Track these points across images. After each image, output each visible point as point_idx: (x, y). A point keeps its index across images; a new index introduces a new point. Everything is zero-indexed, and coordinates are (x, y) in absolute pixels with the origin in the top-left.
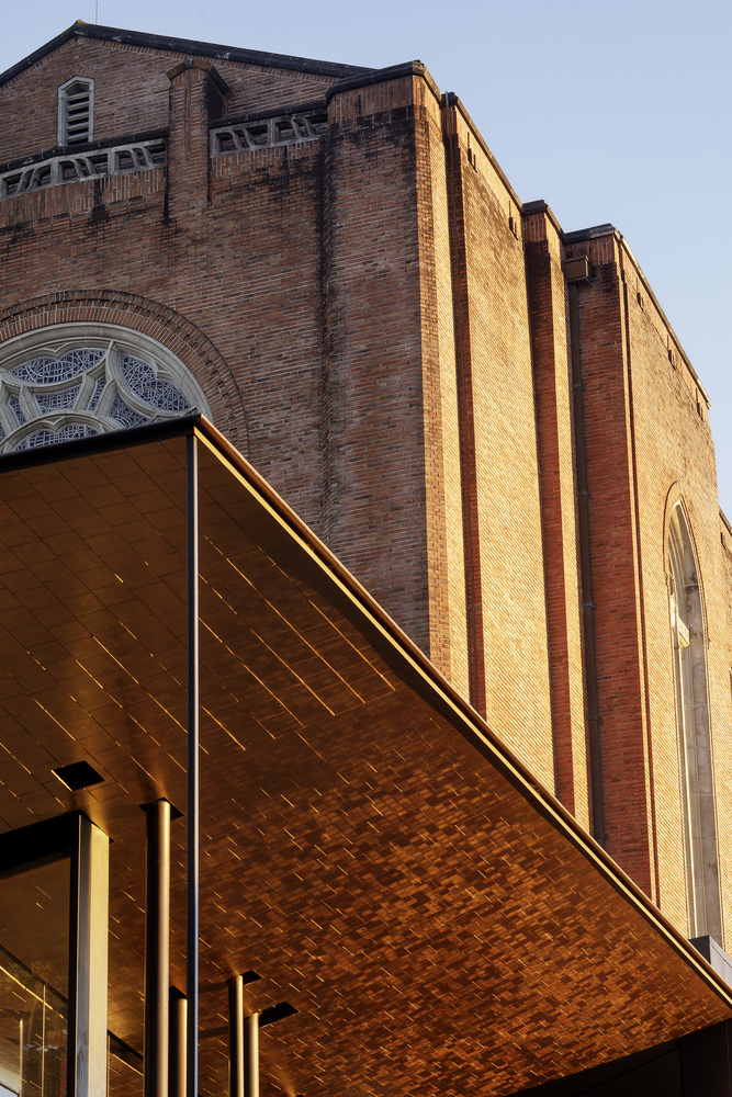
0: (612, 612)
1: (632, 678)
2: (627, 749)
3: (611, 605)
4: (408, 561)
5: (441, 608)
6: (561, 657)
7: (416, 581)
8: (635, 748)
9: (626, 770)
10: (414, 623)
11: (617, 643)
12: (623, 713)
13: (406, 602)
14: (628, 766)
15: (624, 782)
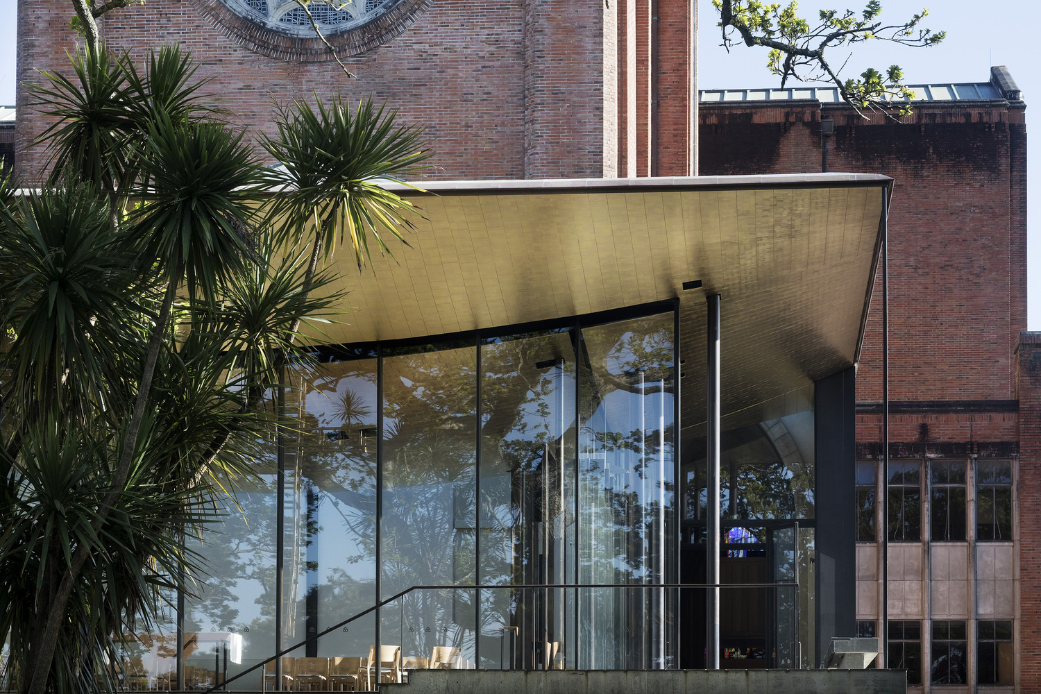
0: (670, 25)
1: (681, 76)
2: (676, 127)
3: (670, 20)
4: (589, 7)
5: (609, 44)
6: (644, 60)
7: (595, 23)
8: (681, 126)
9: (675, 141)
10: (593, 53)
11: (672, 49)
12: (674, 100)
13: (587, 37)
14: (675, 139)
15: (672, 150)
